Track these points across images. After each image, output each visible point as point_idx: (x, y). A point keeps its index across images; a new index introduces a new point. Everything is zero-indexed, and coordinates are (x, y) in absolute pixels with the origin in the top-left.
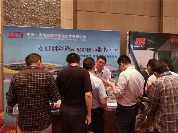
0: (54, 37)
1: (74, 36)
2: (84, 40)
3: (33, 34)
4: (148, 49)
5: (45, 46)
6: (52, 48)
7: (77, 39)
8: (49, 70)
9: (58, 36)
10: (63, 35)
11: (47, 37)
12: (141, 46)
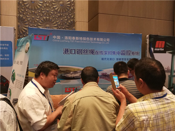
0: (79, 40)
1: (98, 39)
2: (108, 43)
3: (59, 37)
4: (167, 52)
5: (71, 50)
6: (77, 51)
7: (101, 42)
8: (74, 74)
9: (83, 39)
10: (88, 38)
11: (73, 40)
12: (161, 49)
